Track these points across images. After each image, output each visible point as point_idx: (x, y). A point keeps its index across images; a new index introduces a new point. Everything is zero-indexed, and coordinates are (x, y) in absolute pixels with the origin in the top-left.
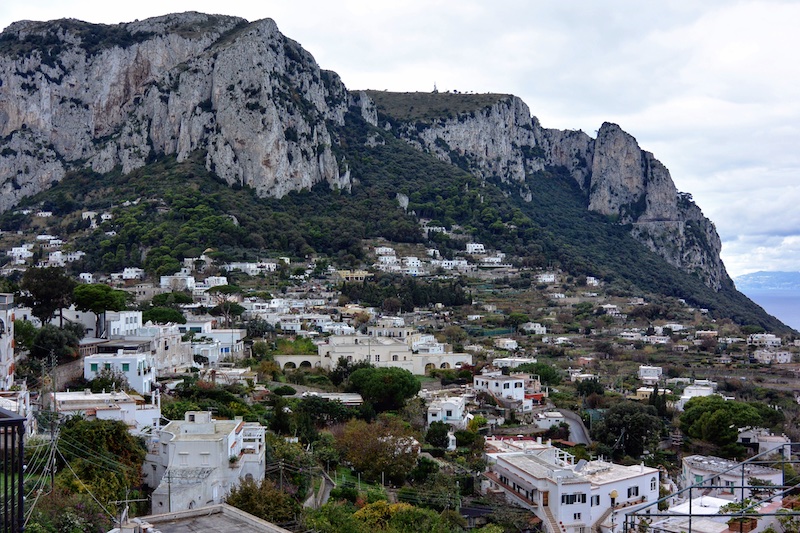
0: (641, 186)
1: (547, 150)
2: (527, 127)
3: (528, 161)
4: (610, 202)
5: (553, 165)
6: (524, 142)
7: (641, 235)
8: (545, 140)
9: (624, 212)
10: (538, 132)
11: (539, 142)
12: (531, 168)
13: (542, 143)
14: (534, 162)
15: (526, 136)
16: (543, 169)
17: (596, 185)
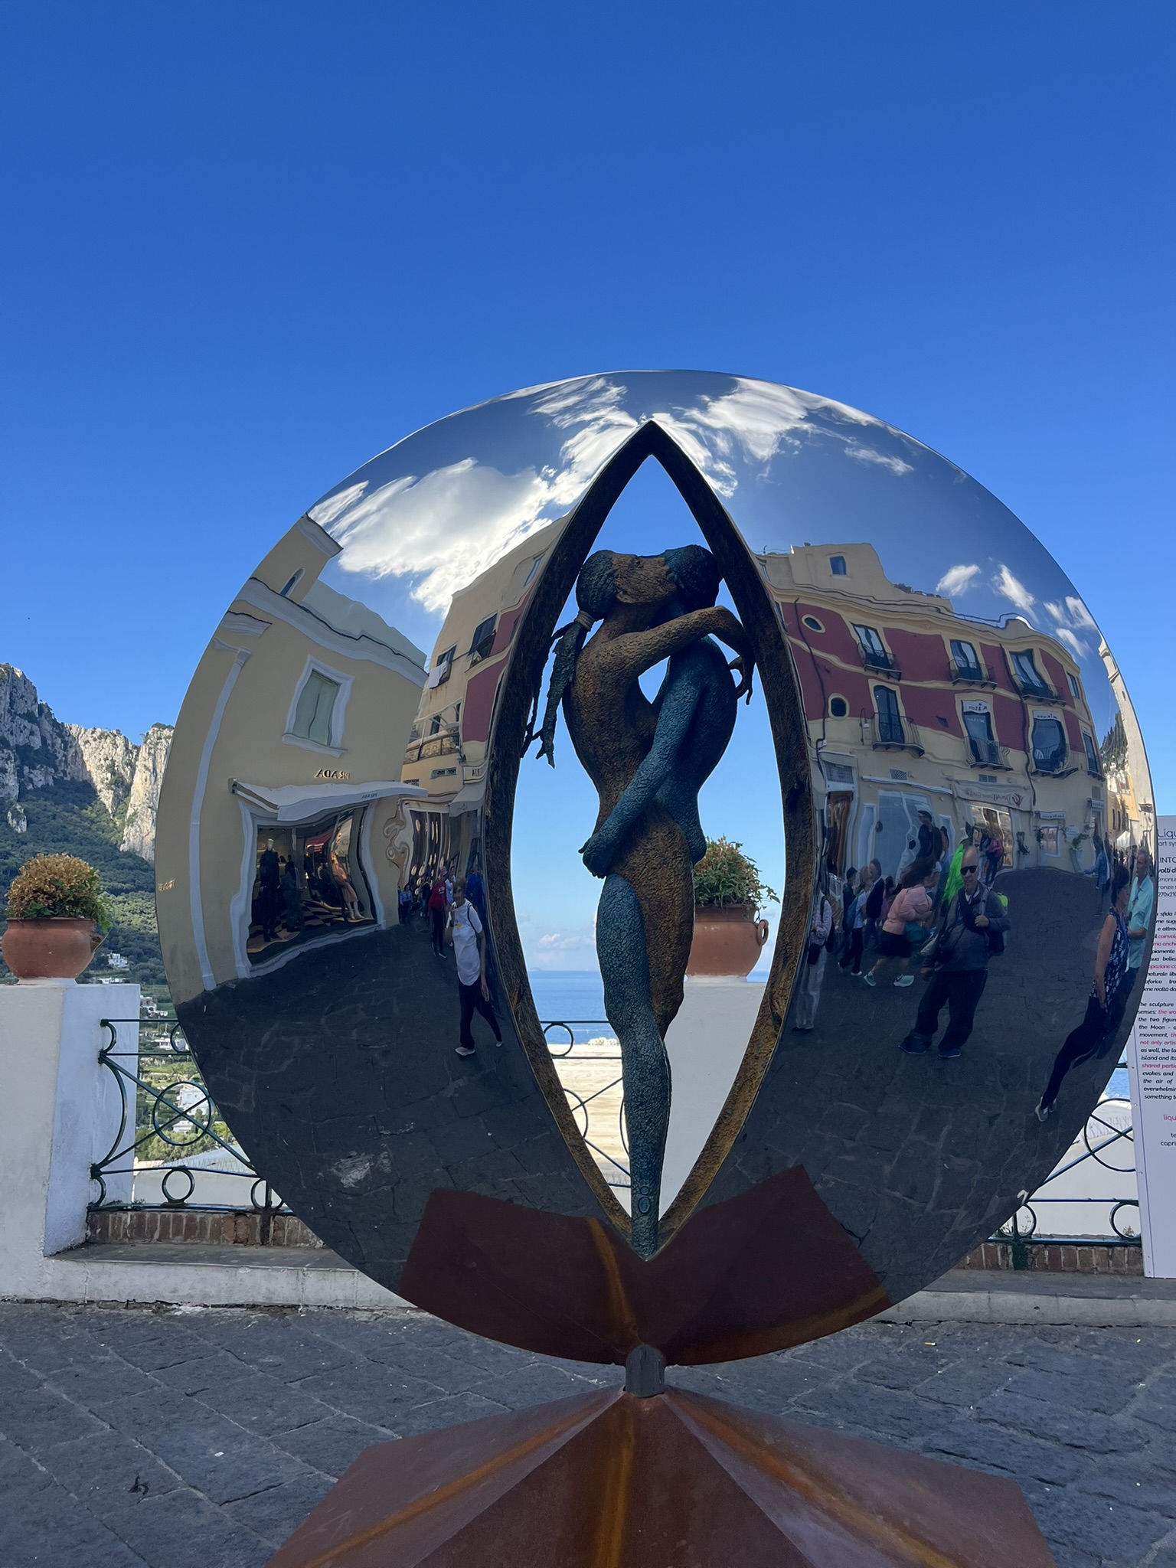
1: (60, 756)
2: (29, 717)
3: (26, 769)
5: (68, 778)
6: (21, 740)
8: (59, 741)
10: (47, 726)
11: (49, 742)
12: (31, 781)
13: (53, 746)
14: (35, 772)
15: (27, 732)
16: (51, 782)
17: (135, 814)
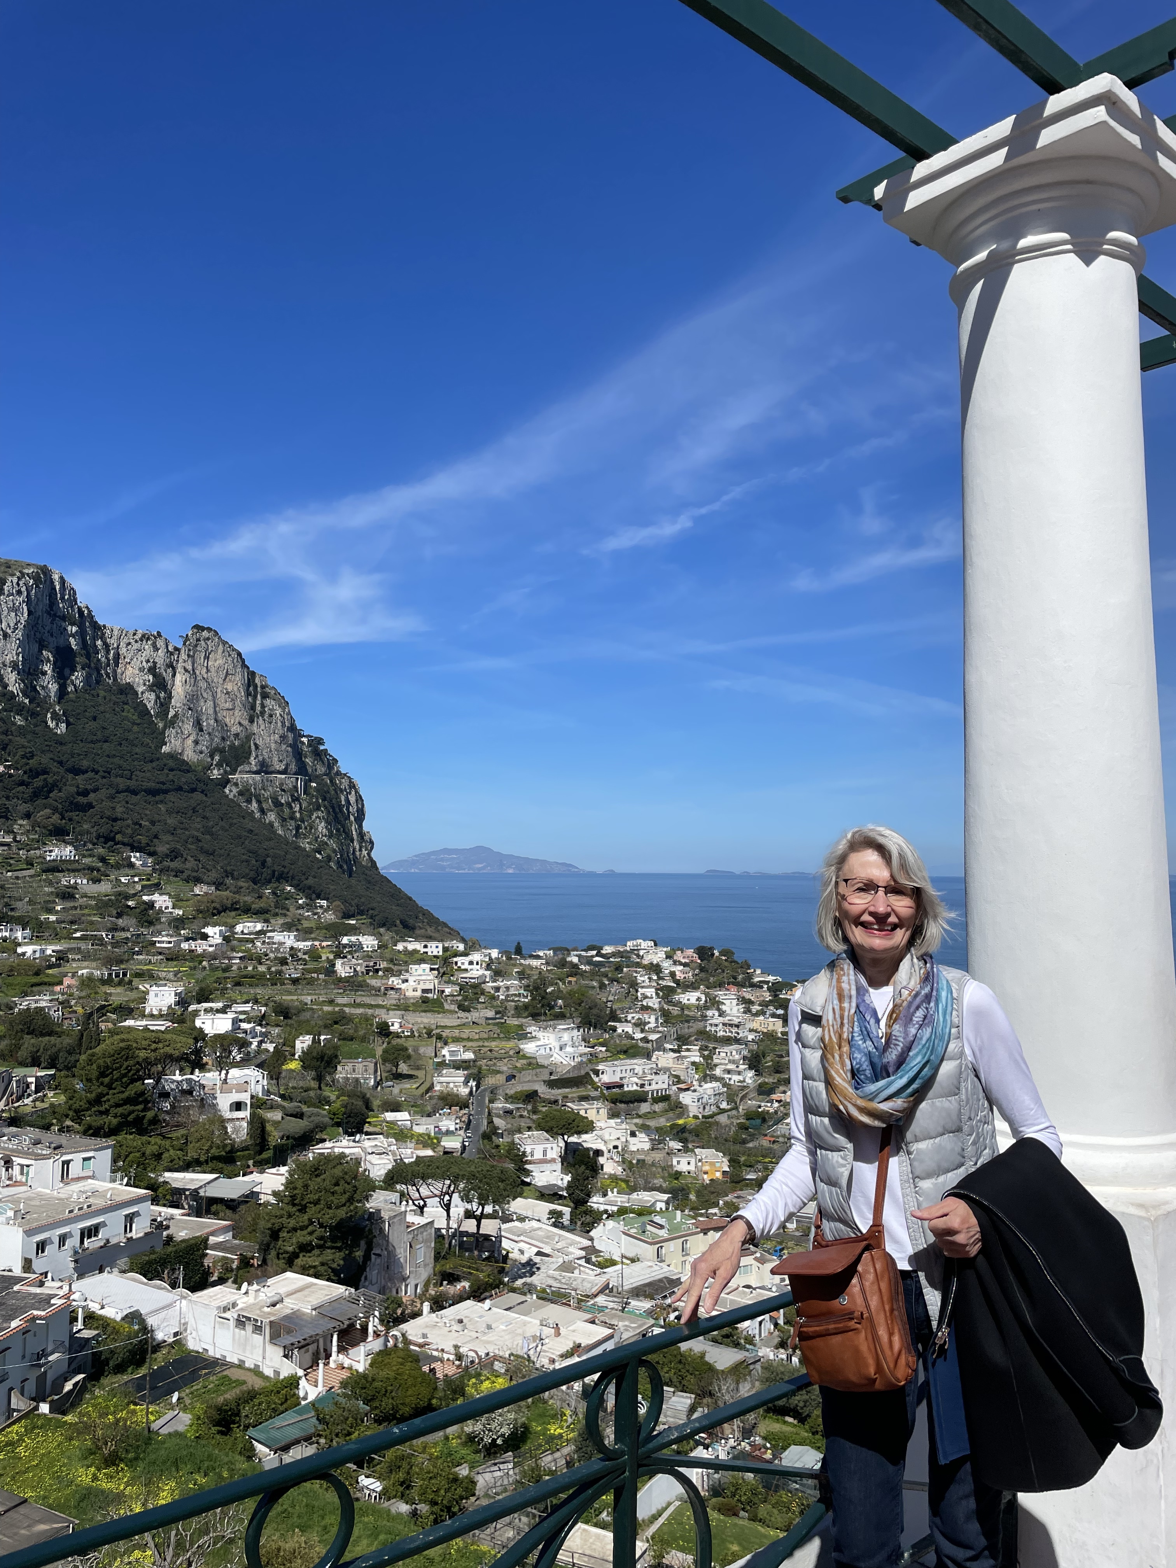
0: (246, 723)
2: (69, 619)
3: (66, 671)
4: (196, 742)
5: (111, 681)
6: (62, 641)
7: (241, 793)
8: (100, 642)
9: (217, 758)
10: (88, 628)
11: (89, 644)
12: (72, 683)
13: (95, 646)
14: (78, 674)
15: (67, 633)
17: (176, 715)
